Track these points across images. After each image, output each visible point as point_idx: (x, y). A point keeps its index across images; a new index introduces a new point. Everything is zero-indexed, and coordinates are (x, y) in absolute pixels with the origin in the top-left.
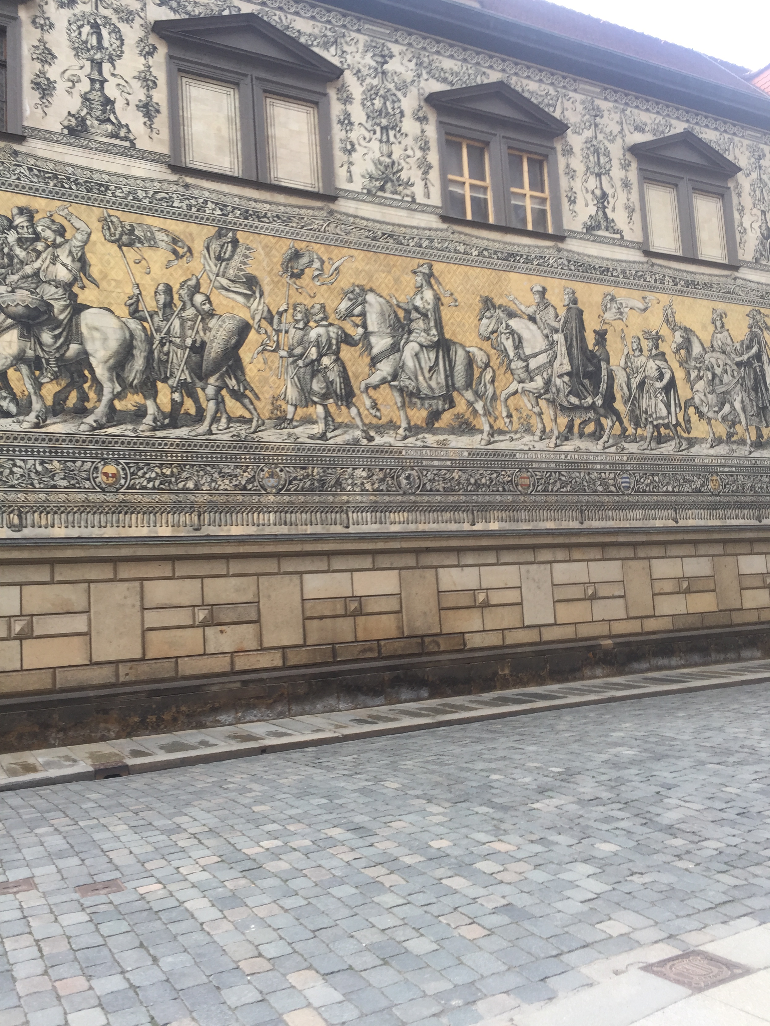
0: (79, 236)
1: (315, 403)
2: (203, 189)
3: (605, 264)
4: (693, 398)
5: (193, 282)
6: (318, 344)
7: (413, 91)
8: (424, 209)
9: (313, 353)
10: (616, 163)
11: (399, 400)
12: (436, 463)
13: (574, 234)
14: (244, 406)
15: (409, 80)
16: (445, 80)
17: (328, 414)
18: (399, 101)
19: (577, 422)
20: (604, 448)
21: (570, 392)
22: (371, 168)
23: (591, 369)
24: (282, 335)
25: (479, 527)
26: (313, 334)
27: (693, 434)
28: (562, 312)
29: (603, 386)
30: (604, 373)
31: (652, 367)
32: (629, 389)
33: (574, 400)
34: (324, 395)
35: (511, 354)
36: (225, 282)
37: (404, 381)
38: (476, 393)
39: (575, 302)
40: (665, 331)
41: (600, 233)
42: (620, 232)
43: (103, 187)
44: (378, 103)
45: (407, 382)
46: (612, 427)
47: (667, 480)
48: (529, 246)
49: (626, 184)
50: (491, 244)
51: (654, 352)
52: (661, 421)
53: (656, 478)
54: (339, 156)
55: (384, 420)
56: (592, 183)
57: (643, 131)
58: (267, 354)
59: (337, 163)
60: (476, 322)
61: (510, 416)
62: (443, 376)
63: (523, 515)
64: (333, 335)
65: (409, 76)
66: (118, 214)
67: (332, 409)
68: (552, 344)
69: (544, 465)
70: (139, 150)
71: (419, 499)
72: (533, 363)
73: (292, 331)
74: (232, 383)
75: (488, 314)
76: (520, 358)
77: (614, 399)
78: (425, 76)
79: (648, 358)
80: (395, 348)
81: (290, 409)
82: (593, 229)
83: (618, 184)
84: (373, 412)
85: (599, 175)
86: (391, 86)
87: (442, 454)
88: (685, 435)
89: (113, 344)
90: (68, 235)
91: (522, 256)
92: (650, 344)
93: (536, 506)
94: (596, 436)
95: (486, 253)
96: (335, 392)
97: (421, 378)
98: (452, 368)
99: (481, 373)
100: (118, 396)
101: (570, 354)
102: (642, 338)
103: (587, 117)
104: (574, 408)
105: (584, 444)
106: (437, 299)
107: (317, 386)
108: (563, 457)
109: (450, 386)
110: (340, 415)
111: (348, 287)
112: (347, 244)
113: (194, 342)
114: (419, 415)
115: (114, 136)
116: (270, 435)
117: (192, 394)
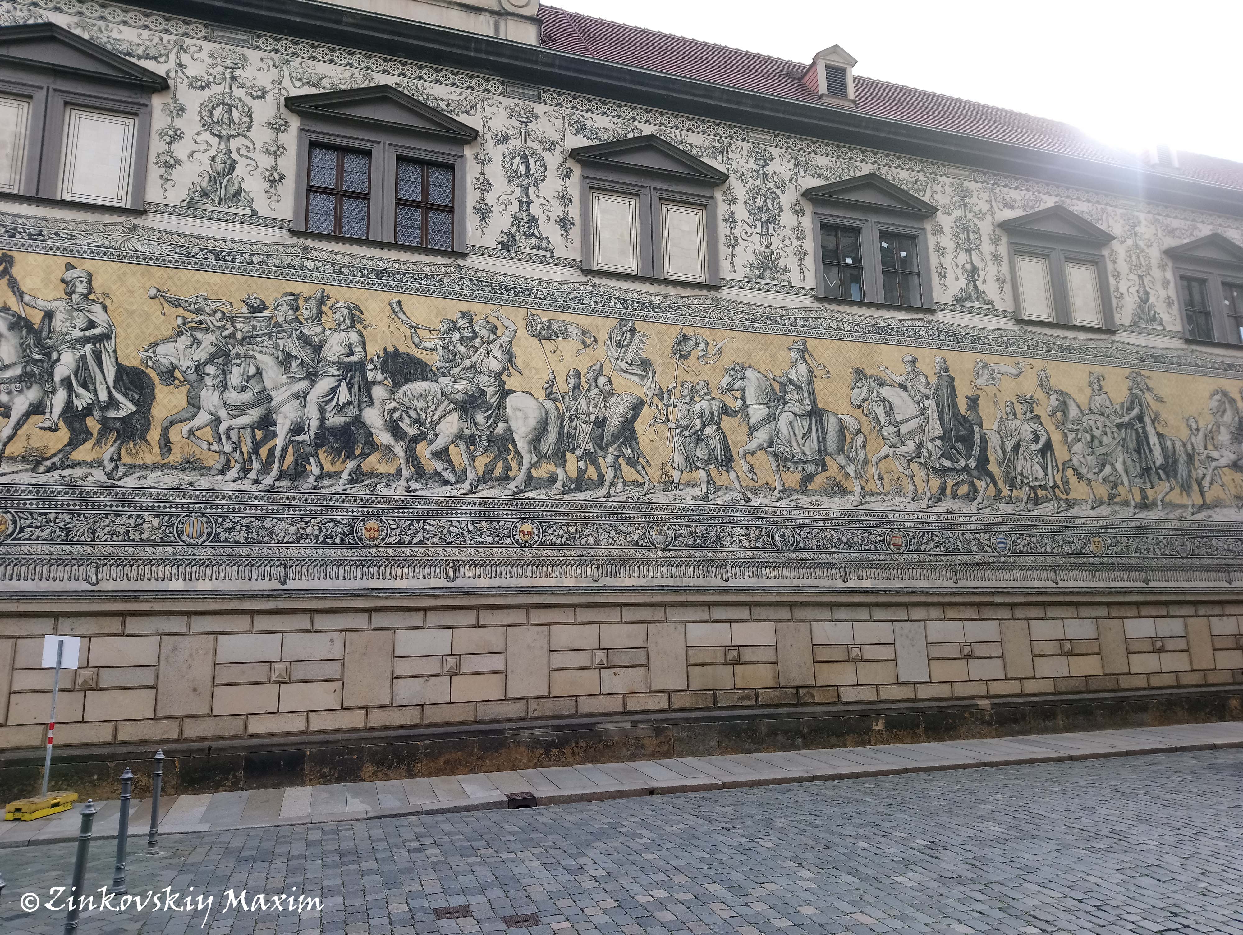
0: (507, 333)
1: (699, 468)
2: (607, 287)
3: (976, 333)
4: (1071, 460)
5: (597, 367)
6: (701, 416)
7: (791, 189)
8: (800, 291)
9: (698, 424)
10: (985, 239)
11: (774, 464)
12: (809, 522)
13: (944, 307)
14: (638, 472)
15: (787, 179)
16: (820, 176)
17: (710, 478)
18: (778, 197)
19: (950, 484)
20: (979, 509)
21: (942, 455)
22: (752, 259)
23: (963, 432)
24: (671, 409)
25: (851, 585)
26: (697, 408)
27: (1072, 496)
28: (933, 380)
29: (976, 449)
30: (977, 436)
31: (1027, 430)
32: (1004, 452)
33: (947, 463)
34: (706, 461)
35: (882, 420)
36: (623, 365)
37: (779, 447)
38: (848, 457)
39: (946, 370)
40: (1040, 395)
41: (971, 304)
42: (991, 303)
43: (528, 291)
44: (759, 201)
45: (782, 448)
46: (986, 489)
47: (1045, 541)
48: (900, 320)
49: (996, 258)
50: (862, 320)
51: (1029, 415)
52: (1038, 483)
53: (1034, 539)
54: (724, 250)
55: (760, 483)
56: (962, 258)
57: (1012, 207)
58: (657, 426)
59: (722, 256)
60: (848, 392)
61: (881, 478)
62: (815, 442)
63: (896, 573)
64: (715, 408)
65: (787, 175)
66: (539, 312)
67: (714, 473)
68: (924, 409)
69: (916, 526)
70: (557, 258)
71: (792, 556)
72: (904, 429)
73: (680, 405)
74: (628, 452)
75: (859, 384)
76: (890, 423)
77: (987, 461)
78: (802, 173)
79: (1022, 422)
80: (771, 418)
81: (677, 474)
82: (964, 301)
83: (988, 258)
84: (750, 475)
85: (969, 251)
86: (772, 185)
87: (815, 514)
88: (1064, 497)
89: (532, 422)
90: (499, 333)
91: (892, 329)
92: (1025, 408)
93: (909, 565)
94: (970, 497)
95: (857, 328)
96: (717, 458)
97: (794, 444)
98: (824, 434)
99: (853, 439)
100: (535, 465)
101: (941, 419)
102: (1015, 402)
103: (957, 198)
104: (946, 471)
105: (957, 505)
106: (811, 372)
107: (701, 453)
108: (936, 517)
109: (823, 451)
110: (720, 480)
111: (729, 365)
112: (729, 327)
113: (597, 417)
114: (793, 478)
115: (538, 247)
116: (659, 497)
117: (594, 462)
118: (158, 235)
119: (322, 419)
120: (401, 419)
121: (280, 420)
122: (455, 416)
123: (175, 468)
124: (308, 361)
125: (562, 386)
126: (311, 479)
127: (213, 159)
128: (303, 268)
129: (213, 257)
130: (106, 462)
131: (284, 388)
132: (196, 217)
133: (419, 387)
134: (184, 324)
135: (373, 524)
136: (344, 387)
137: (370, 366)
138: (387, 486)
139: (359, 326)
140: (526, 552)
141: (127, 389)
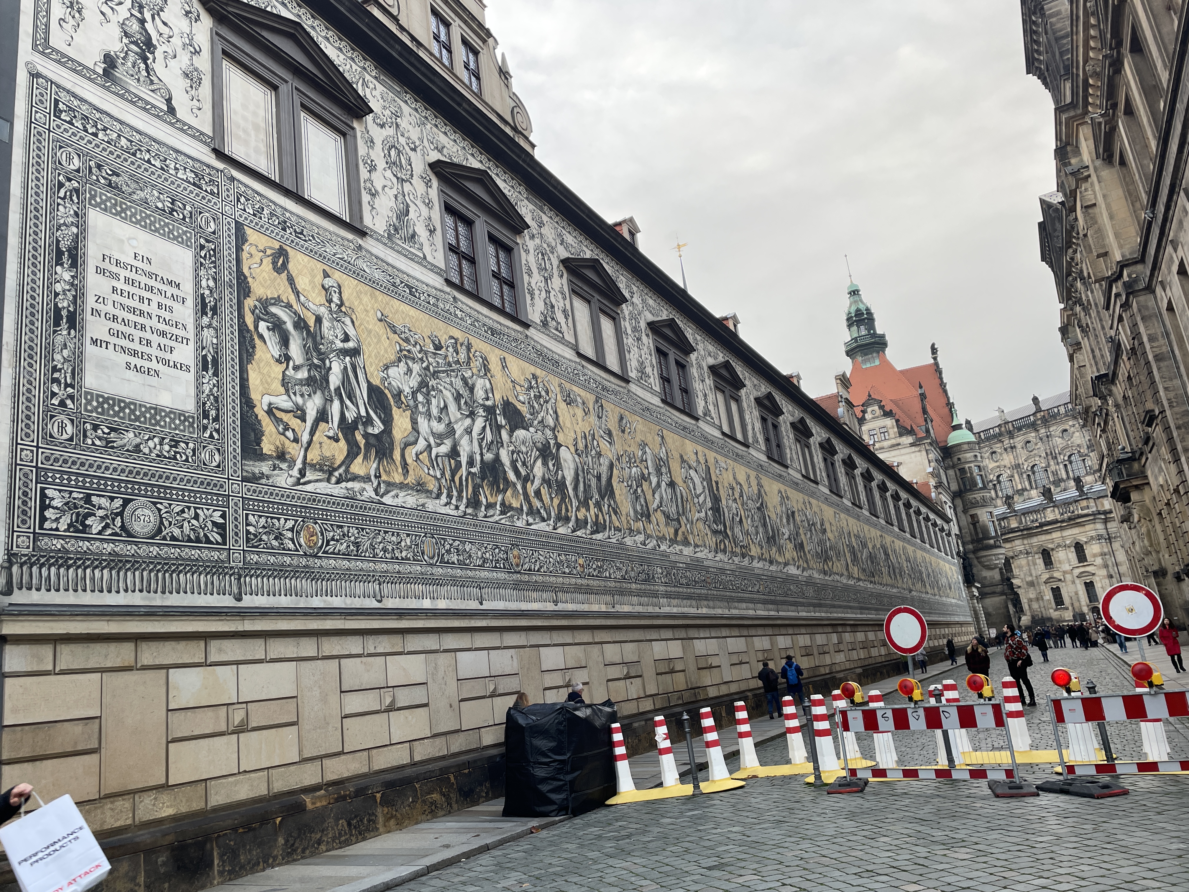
1: (639, 520)
2: (589, 369)
3: (712, 438)
4: (748, 529)
5: (592, 432)
6: (635, 479)
7: (643, 318)
8: (656, 393)
9: (634, 485)
10: (706, 376)
12: (681, 565)
13: (701, 418)
14: (618, 519)
15: (641, 310)
16: (651, 313)
17: (644, 527)
18: (640, 322)
19: (718, 541)
20: (728, 560)
21: (713, 521)
22: (637, 364)
23: (717, 506)
24: (624, 471)
25: (699, 611)
26: (633, 472)
27: (753, 553)
28: (704, 467)
29: (722, 518)
30: (721, 509)
31: (734, 507)
32: (730, 521)
35: (693, 493)
36: (602, 433)
37: (664, 507)
38: (686, 518)
40: (735, 485)
41: (708, 418)
42: (713, 419)
43: (557, 364)
46: (728, 546)
47: (749, 583)
48: (689, 423)
49: (711, 389)
50: (678, 420)
51: (733, 498)
52: (742, 544)
53: (746, 582)
54: (626, 355)
55: (662, 534)
56: (701, 385)
57: (711, 355)
58: (620, 483)
59: (626, 359)
60: (680, 470)
61: (698, 535)
62: (675, 506)
63: (711, 603)
64: (639, 474)
65: (641, 306)
66: (564, 382)
67: (645, 524)
68: (704, 488)
69: (713, 570)
70: (566, 341)
71: (678, 590)
72: (700, 500)
73: (626, 469)
74: (612, 502)
75: (683, 466)
77: (726, 527)
78: (645, 309)
80: (659, 485)
81: (632, 523)
82: (705, 415)
83: (708, 388)
84: (658, 527)
85: (702, 381)
86: (636, 312)
87: (681, 559)
88: (750, 553)
89: (572, 472)
90: (550, 395)
91: (687, 429)
92: (732, 492)
94: (724, 551)
95: (677, 425)
96: (644, 512)
97: (669, 506)
98: (677, 500)
99: (686, 505)
100: (578, 509)
101: (710, 496)
102: (729, 488)
104: (716, 532)
105: (722, 557)
106: (667, 453)
107: (639, 508)
108: (717, 564)
109: (678, 512)
110: (648, 529)
111: (640, 442)
112: (635, 413)
113: (597, 473)
114: (672, 531)
115: (557, 329)
116: (629, 541)
117: (601, 510)
118: (375, 260)
119: (482, 455)
120: (517, 460)
121: (461, 454)
122: (539, 462)
123: (412, 489)
124: (468, 400)
125: (581, 446)
126: (483, 509)
127: (396, 197)
128: (456, 315)
129: (408, 291)
130: (373, 478)
131: (460, 423)
132: (393, 249)
133: (520, 433)
134: (401, 350)
135: (516, 552)
136: (488, 428)
137: (498, 412)
138: (518, 519)
139: (488, 374)
140: (584, 582)
141: (376, 407)
